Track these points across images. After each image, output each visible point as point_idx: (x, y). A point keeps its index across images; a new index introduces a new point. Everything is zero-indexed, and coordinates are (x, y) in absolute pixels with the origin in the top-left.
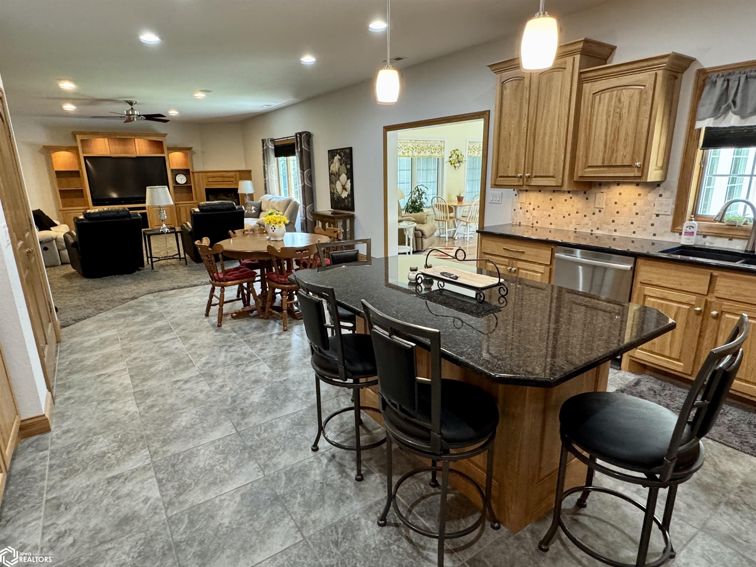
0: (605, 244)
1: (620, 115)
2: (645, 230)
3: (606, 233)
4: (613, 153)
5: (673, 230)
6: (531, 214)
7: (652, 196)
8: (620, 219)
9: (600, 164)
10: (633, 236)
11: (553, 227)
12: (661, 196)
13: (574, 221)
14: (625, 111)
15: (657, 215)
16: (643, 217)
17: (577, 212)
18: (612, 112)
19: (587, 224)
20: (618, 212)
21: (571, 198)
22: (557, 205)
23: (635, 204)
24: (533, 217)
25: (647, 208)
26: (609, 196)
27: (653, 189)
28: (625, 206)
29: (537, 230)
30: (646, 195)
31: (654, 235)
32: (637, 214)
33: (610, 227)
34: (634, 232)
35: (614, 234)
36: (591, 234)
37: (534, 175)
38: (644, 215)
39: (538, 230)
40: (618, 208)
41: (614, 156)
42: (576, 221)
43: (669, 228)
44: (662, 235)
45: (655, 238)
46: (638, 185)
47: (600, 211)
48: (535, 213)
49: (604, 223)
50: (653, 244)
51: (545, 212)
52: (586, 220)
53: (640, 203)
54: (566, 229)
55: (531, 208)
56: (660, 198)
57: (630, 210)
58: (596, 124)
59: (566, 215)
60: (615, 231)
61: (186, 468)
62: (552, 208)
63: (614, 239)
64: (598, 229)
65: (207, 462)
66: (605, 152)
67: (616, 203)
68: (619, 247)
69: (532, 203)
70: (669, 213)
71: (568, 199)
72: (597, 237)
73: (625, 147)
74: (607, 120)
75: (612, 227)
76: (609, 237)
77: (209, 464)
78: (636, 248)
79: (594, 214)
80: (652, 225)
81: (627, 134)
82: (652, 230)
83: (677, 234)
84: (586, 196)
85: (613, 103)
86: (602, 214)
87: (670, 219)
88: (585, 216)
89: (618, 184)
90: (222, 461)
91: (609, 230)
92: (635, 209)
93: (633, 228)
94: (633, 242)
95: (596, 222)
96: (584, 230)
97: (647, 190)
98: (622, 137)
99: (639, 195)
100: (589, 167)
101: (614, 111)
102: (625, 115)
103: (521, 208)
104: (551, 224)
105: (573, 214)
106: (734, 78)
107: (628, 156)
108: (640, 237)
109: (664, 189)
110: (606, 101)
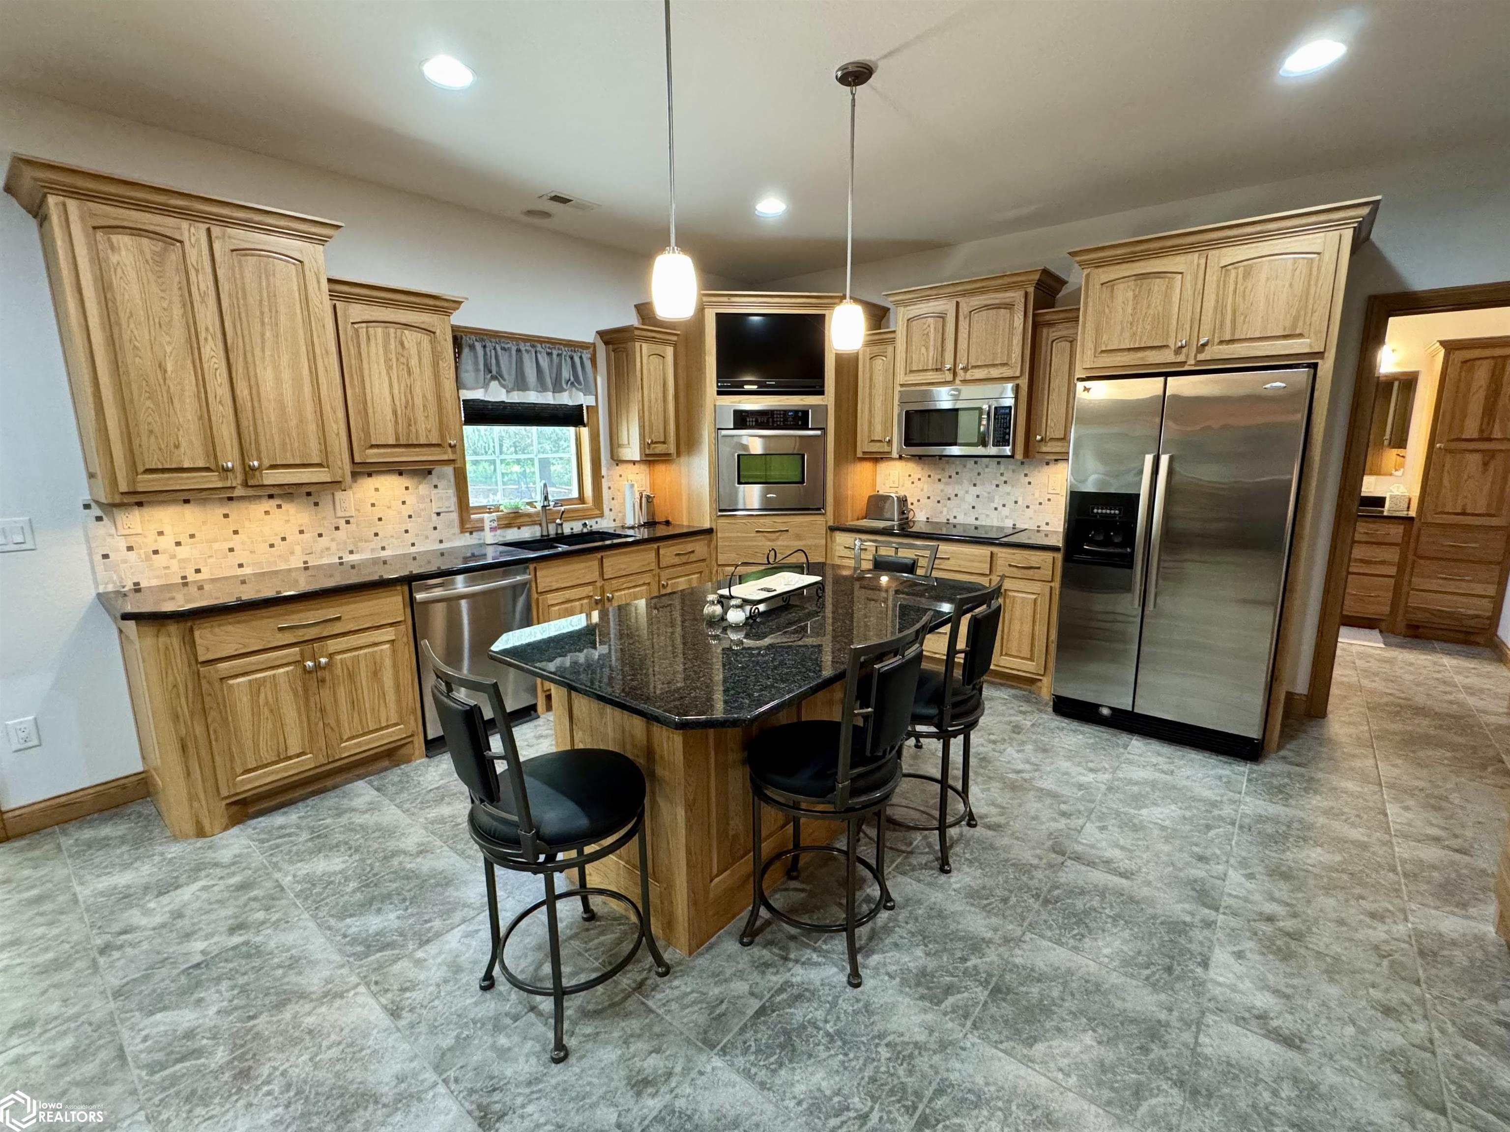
0: (370, 574)
1: (409, 369)
2: (427, 537)
3: (366, 555)
4: (410, 425)
5: (463, 530)
6: (173, 557)
7: (424, 488)
8: (387, 529)
9: (392, 441)
10: (413, 550)
11: (247, 571)
12: (436, 487)
13: (298, 549)
14: (414, 362)
15: (438, 514)
16: (419, 520)
17: (301, 532)
18: (394, 360)
19: (328, 549)
20: (380, 519)
21: (279, 506)
22: (247, 524)
23: (404, 503)
24: (181, 561)
25: (422, 506)
26: (358, 495)
27: (425, 478)
28: (389, 507)
29: (201, 588)
30: (417, 488)
31: (441, 541)
32: (410, 517)
33: (372, 545)
34: (413, 545)
35: (383, 554)
36: (341, 564)
37: (266, 463)
38: (420, 517)
39: (207, 587)
40: (378, 512)
41: (414, 430)
42: (303, 550)
43: (457, 530)
44: (449, 540)
45: (442, 546)
46: (401, 475)
47: (348, 522)
48: (183, 552)
49: (361, 540)
50: (442, 554)
51: (216, 546)
52: (324, 542)
53: (411, 499)
54: (283, 566)
55: (166, 543)
56: (436, 491)
57: (400, 513)
58: (370, 376)
59: (277, 541)
60: (383, 548)
61: (1153, 948)
62: (236, 532)
63: (385, 562)
64: (351, 552)
65: (1115, 931)
66: (396, 422)
67: (373, 505)
68: (396, 572)
69: (167, 530)
70: (452, 509)
71: (274, 511)
72: (353, 567)
73: (427, 417)
74: (388, 373)
75: (377, 543)
76: (375, 561)
77: (1115, 926)
78: (420, 567)
79: (337, 528)
80: (435, 528)
81: (424, 396)
82: (436, 535)
83: (467, 534)
84: (312, 499)
85: (393, 347)
86: (352, 527)
87: (455, 516)
88: (320, 535)
89: (370, 475)
90: (1093, 914)
91: (373, 550)
92: (406, 510)
93: (410, 539)
94: (414, 559)
95: (345, 543)
96: (325, 561)
97: (416, 480)
98: (419, 401)
99: (407, 488)
100: (373, 446)
101: (398, 360)
102: (416, 370)
103: (130, 548)
104: (241, 566)
105: (293, 536)
106: (488, 344)
107: (433, 430)
108: (422, 549)
109: (438, 477)
110: (380, 340)
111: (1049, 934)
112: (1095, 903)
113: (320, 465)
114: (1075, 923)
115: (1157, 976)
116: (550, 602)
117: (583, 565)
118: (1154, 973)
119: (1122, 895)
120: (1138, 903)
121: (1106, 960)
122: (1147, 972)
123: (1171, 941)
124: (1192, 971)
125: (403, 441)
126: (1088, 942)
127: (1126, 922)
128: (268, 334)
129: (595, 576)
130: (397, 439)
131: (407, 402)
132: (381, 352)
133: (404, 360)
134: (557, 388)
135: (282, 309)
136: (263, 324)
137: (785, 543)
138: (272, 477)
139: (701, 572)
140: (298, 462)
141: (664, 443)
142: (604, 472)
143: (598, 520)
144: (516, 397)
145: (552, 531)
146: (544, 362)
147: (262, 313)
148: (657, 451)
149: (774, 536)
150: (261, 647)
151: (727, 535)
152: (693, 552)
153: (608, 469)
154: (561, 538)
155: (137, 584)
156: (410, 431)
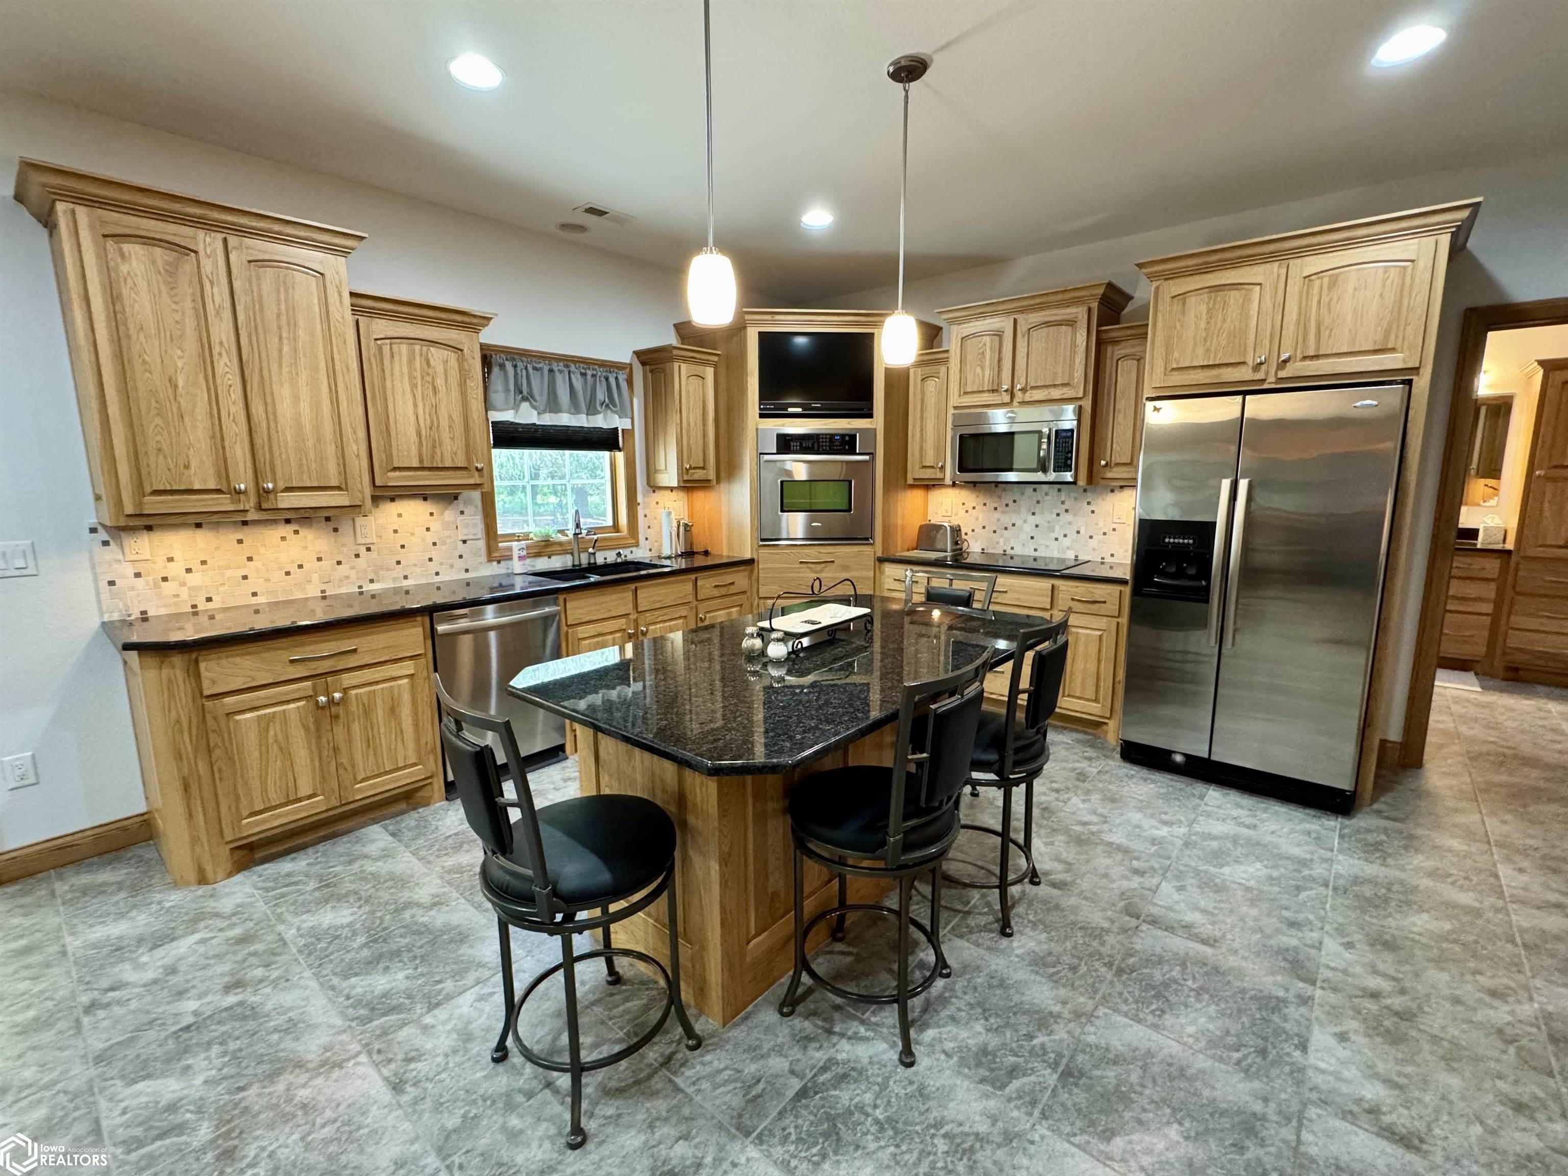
0: (391, 604)
1: (434, 388)
2: (452, 566)
3: (387, 584)
4: (435, 447)
5: (490, 559)
6: (183, 584)
7: (450, 514)
8: (408, 557)
9: (415, 463)
10: (437, 579)
11: (261, 600)
12: (462, 513)
13: (315, 578)
14: (440, 381)
15: (464, 542)
16: (444, 547)
17: (319, 559)
18: (419, 377)
19: (347, 577)
20: (403, 547)
21: (296, 532)
22: (262, 550)
23: (428, 529)
24: (191, 589)
25: (447, 533)
26: (380, 521)
27: (450, 503)
28: (412, 534)
29: (212, 617)
30: (442, 514)
31: (467, 571)
32: (434, 544)
33: (394, 574)
34: (437, 574)
35: (405, 583)
36: (361, 593)
37: (281, 485)
38: (445, 544)
39: (218, 617)
40: (400, 539)
41: (439, 453)
42: (320, 577)
43: (484, 558)
44: (476, 569)
45: (468, 576)
46: (425, 499)
47: (369, 549)
48: (194, 579)
49: (382, 569)
50: (468, 584)
51: (229, 573)
52: (343, 569)
53: (435, 526)
54: (299, 595)
55: (176, 569)
56: (462, 517)
57: (423, 540)
58: (393, 394)
59: (294, 569)
60: (406, 577)
61: (1243, 1027)
62: (250, 559)
63: (407, 592)
64: (372, 581)
65: (1199, 1006)
66: (420, 443)
67: (395, 531)
68: (418, 602)
69: (177, 555)
70: (479, 536)
71: (291, 537)
72: (373, 597)
73: (452, 439)
74: (412, 391)
75: (399, 571)
76: (396, 591)
77: (1200, 1001)
78: (445, 597)
79: (357, 556)
80: (461, 557)
81: (450, 417)
82: (461, 564)
83: (495, 563)
84: (332, 525)
85: (418, 365)
86: (373, 554)
87: (482, 544)
88: (339, 563)
89: (392, 500)
90: (1174, 986)
91: (394, 579)
92: (430, 537)
93: (433, 567)
94: (439, 588)
95: (365, 571)
96: (344, 590)
97: (441, 506)
98: (444, 423)
99: (432, 514)
100: (395, 469)
101: (422, 378)
102: (442, 389)
103: (138, 575)
104: (254, 594)
105: (311, 564)
106: (520, 365)
107: (459, 453)
108: (447, 578)
109: (465, 503)
110: (405, 358)
111: (1125, 1008)
112: (1174, 973)
113: (339, 488)
114: (1155, 996)
115: (1249, 1060)
116: (581, 636)
117: (615, 596)
118: (1245, 1057)
119: (1205, 964)
120: (1223, 974)
121: (1191, 1040)
122: (1236, 1055)
123: (1263, 1019)
124: (1288, 1054)
125: (426, 465)
126: (1169, 1020)
127: (1212, 996)
128: (286, 349)
129: (629, 608)
130: (421, 461)
131: (432, 422)
132: (405, 370)
133: (429, 379)
134: (591, 410)
135: (301, 323)
136: (281, 338)
137: (830, 575)
138: (287, 501)
139: (741, 606)
140: (316, 485)
141: (703, 468)
142: (640, 499)
143: (634, 549)
144: (548, 420)
145: (584, 560)
146: (578, 383)
147: (280, 328)
148: (696, 477)
149: (819, 567)
150: (271, 681)
151: (769, 566)
152: (733, 583)
153: (644, 496)
154: (593, 568)
155: (144, 613)
156: (435, 452)
